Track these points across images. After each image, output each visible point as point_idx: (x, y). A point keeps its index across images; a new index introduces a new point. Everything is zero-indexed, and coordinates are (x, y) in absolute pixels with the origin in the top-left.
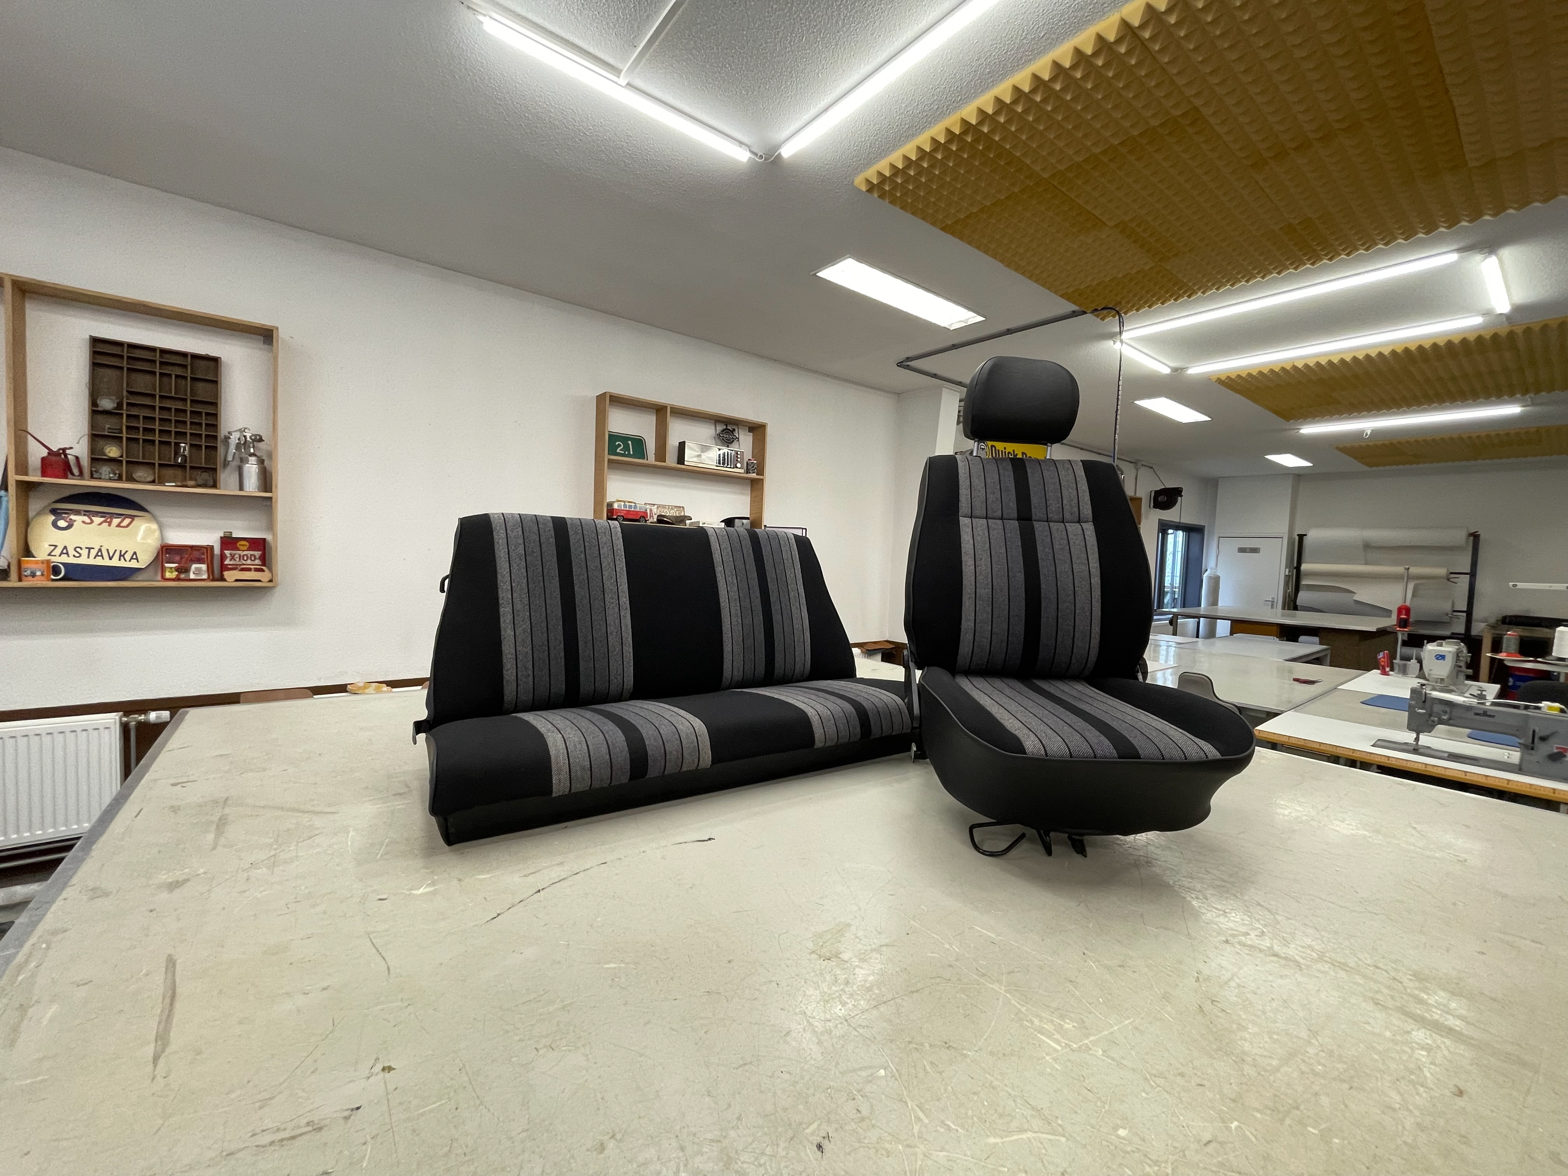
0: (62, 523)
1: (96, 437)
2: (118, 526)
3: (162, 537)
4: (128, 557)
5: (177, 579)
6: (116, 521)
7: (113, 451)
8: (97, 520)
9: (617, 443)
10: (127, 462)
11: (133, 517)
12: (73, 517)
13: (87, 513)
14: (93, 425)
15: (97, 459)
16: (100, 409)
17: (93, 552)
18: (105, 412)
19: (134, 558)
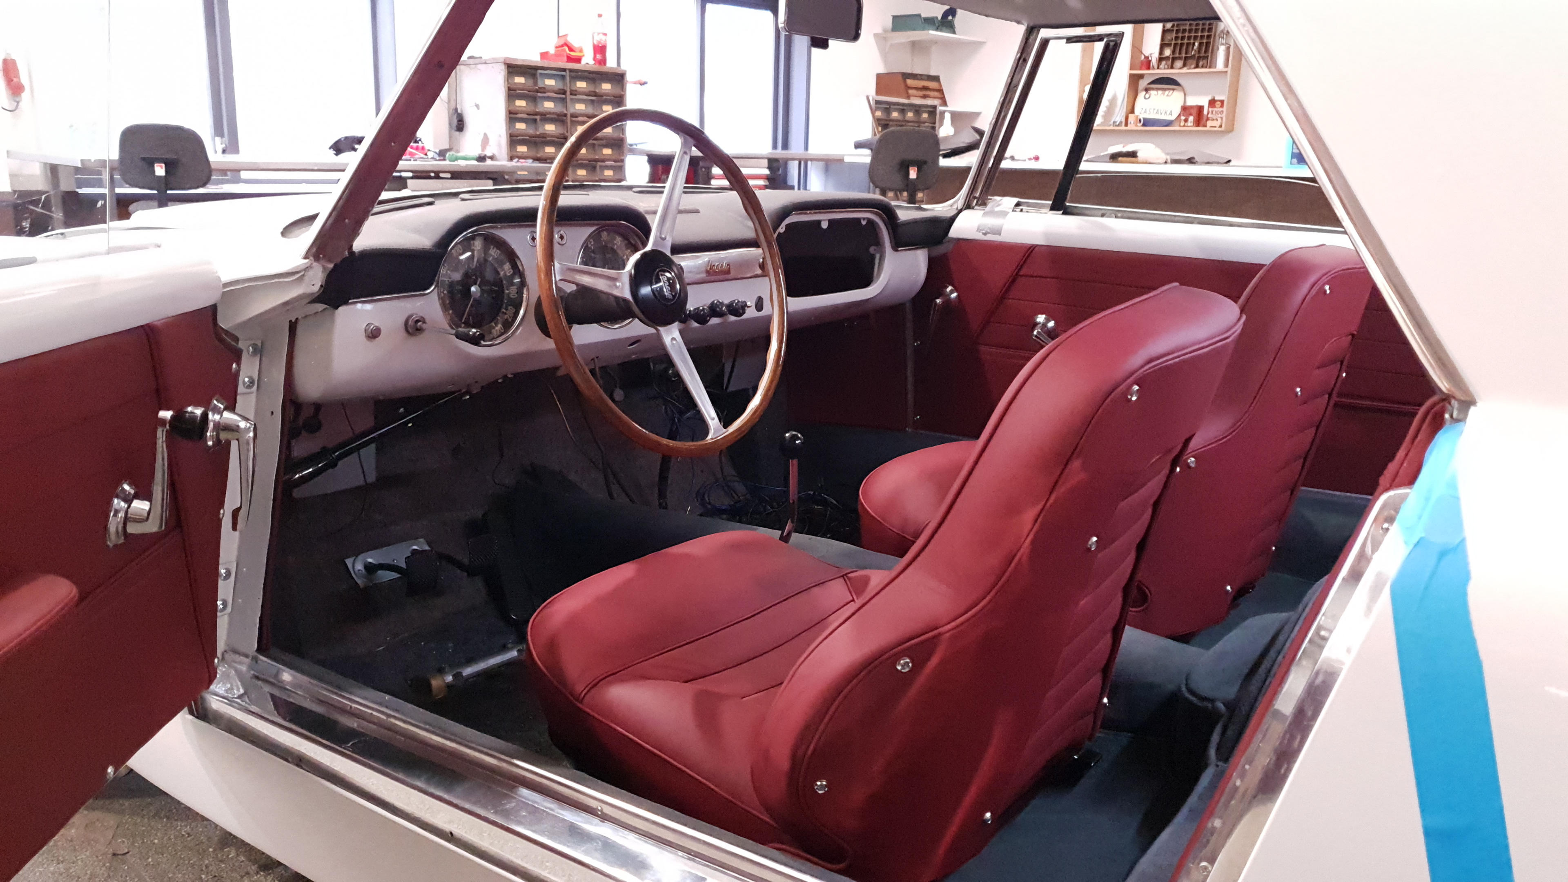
0: (1147, 96)
1: (1163, 46)
2: (1167, 95)
3: (1185, 102)
4: (1168, 113)
5: (1184, 126)
6: (1167, 92)
7: (1167, 53)
8: (1160, 92)
10: (1174, 58)
11: (1174, 90)
12: (1152, 92)
13: (1158, 89)
14: (1163, 39)
15: (1161, 59)
16: (1166, 29)
17: (1156, 111)
18: (1168, 30)
19: (1171, 114)
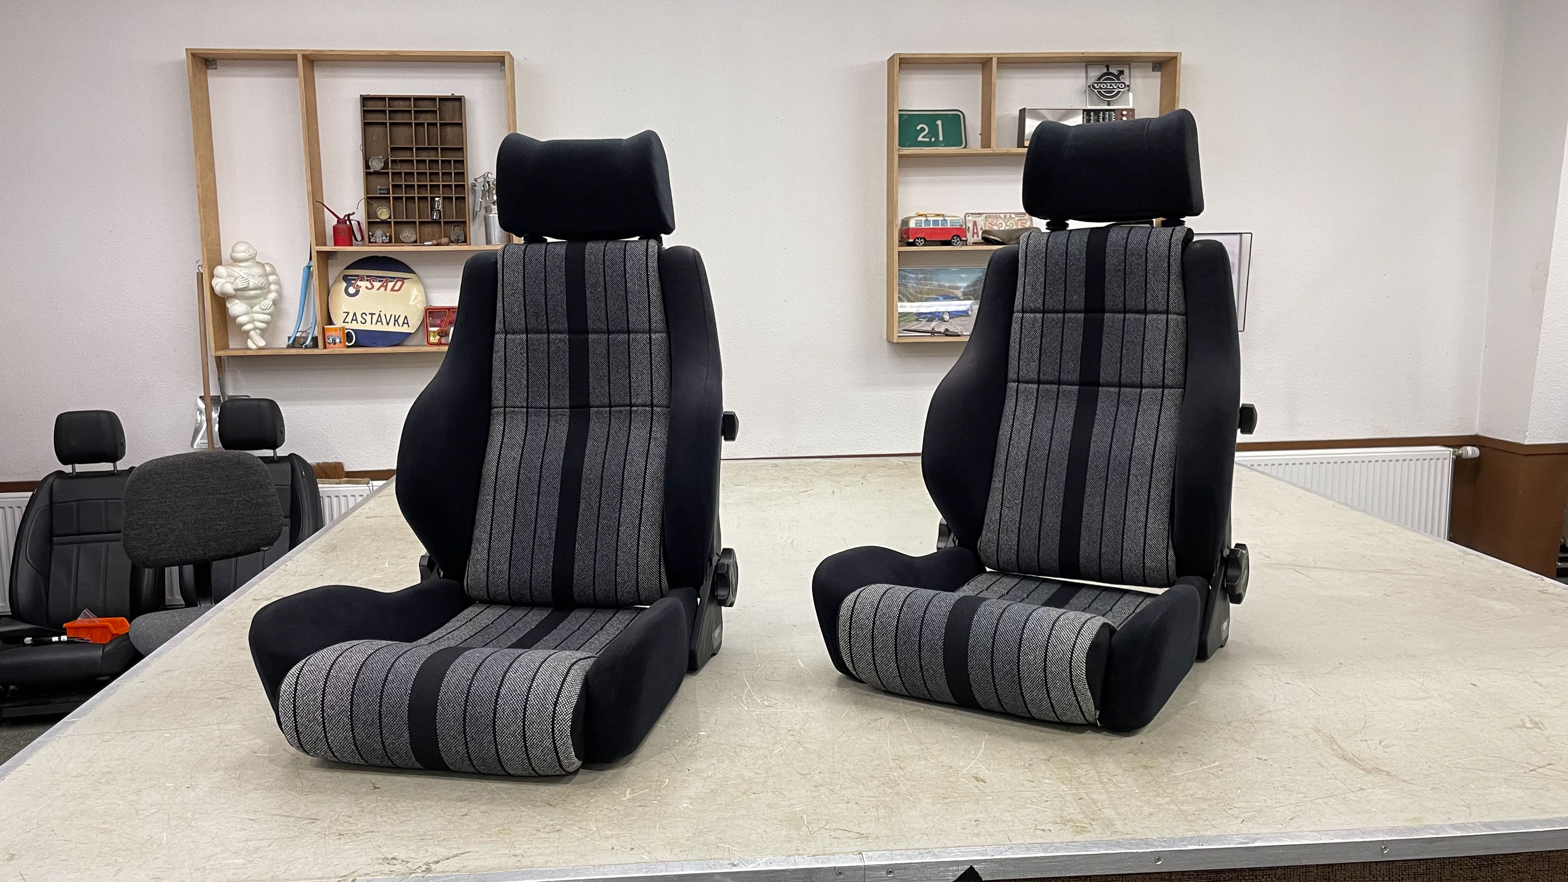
1: (370, 200)
3: (427, 299)
4: (401, 321)
5: (438, 344)
7: (383, 214)
9: (918, 128)
10: (395, 222)
12: (359, 283)
14: (368, 190)
15: (372, 224)
16: (372, 170)
17: (375, 318)
18: (376, 173)
19: (406, 322)
